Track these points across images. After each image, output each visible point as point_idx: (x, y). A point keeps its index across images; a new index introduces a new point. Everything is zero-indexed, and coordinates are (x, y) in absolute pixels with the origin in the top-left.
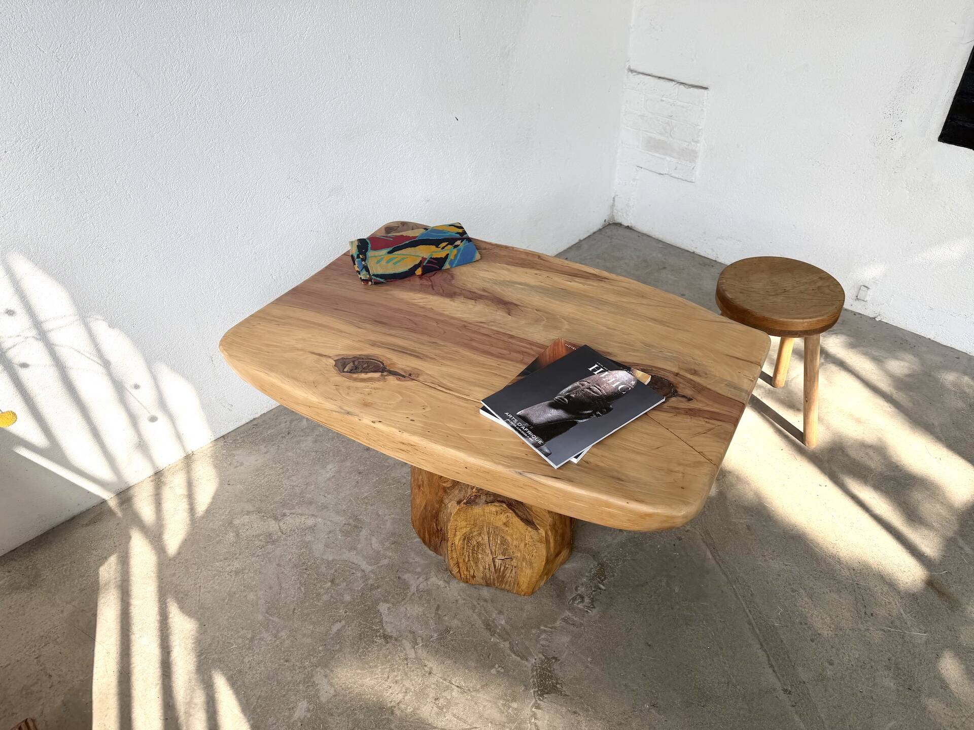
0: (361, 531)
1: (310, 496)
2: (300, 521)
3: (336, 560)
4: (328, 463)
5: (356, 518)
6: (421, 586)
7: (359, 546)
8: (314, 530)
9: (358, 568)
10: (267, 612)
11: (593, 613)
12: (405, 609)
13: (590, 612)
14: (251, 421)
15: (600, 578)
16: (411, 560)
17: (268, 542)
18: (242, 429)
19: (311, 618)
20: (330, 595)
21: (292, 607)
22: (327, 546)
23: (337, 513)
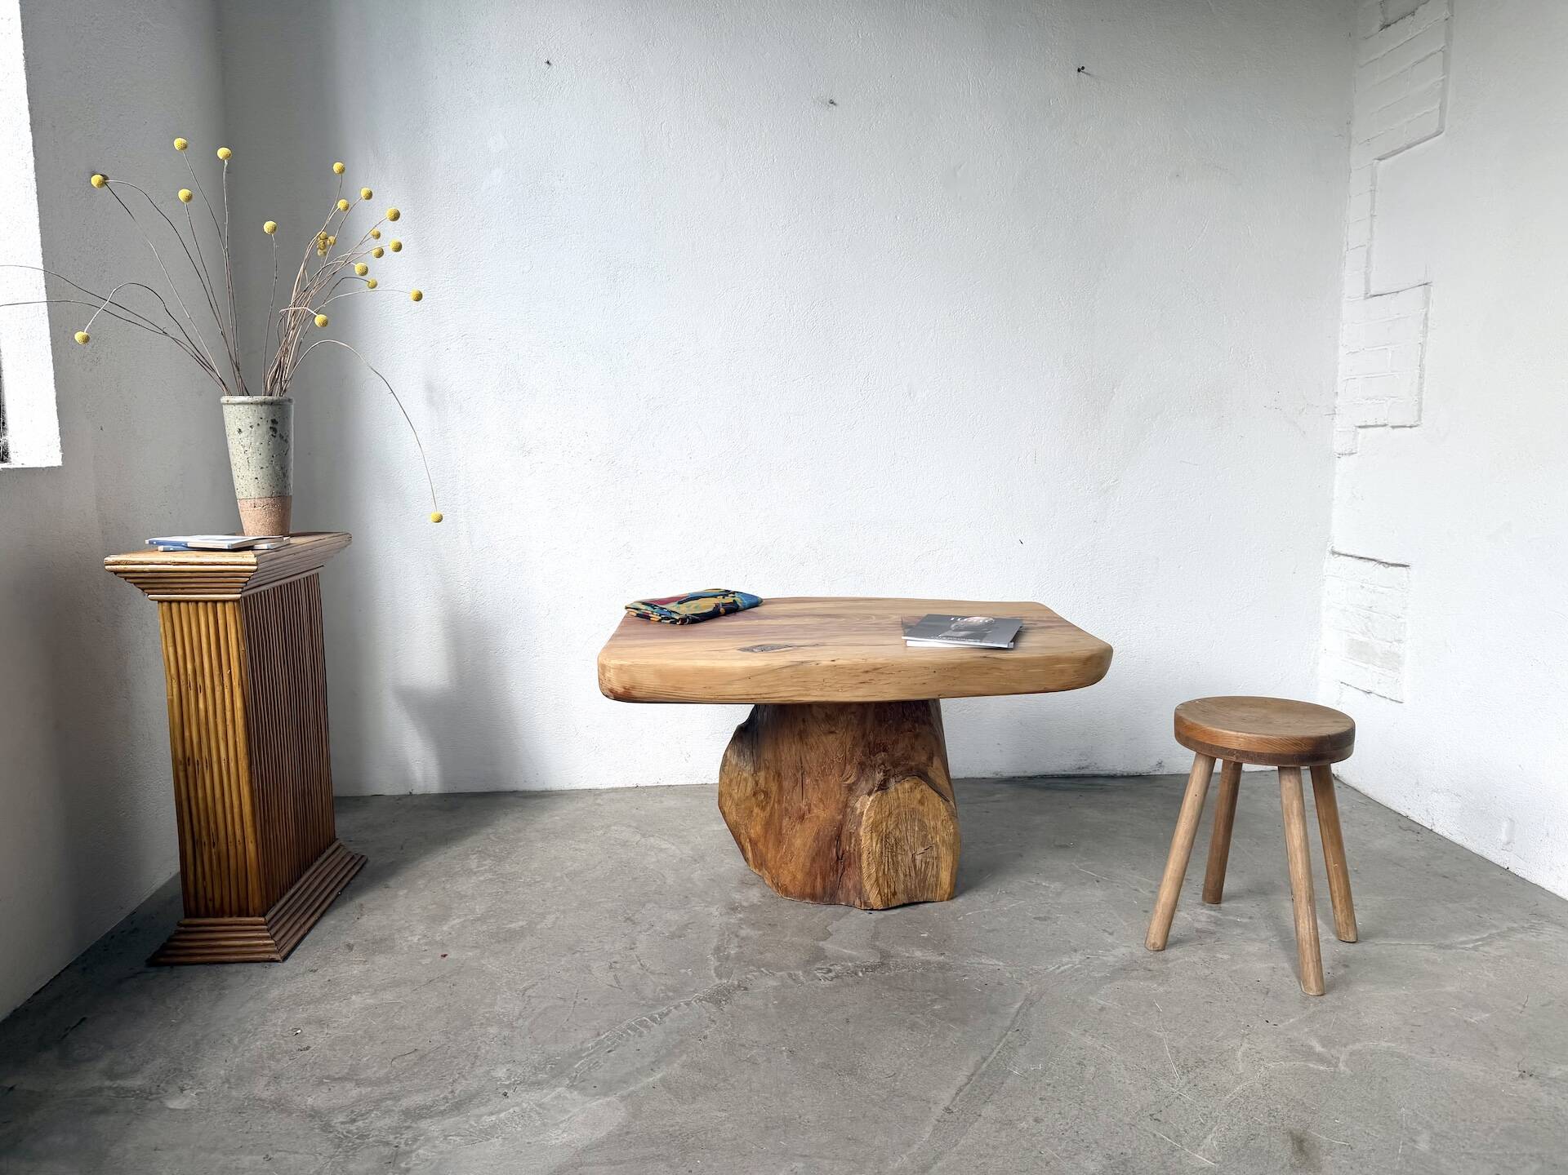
0: (695, 864)
1: (686, 834)
2: (659, 843)
3: (654, 870)
7: (682, 870)
8: (662, 851)
9: (664, 879)
11: (825, 983)
13: (823, 981)
15: (867, 969)
17: (620, 844)
21: (587, 879)
22: (658, 861)
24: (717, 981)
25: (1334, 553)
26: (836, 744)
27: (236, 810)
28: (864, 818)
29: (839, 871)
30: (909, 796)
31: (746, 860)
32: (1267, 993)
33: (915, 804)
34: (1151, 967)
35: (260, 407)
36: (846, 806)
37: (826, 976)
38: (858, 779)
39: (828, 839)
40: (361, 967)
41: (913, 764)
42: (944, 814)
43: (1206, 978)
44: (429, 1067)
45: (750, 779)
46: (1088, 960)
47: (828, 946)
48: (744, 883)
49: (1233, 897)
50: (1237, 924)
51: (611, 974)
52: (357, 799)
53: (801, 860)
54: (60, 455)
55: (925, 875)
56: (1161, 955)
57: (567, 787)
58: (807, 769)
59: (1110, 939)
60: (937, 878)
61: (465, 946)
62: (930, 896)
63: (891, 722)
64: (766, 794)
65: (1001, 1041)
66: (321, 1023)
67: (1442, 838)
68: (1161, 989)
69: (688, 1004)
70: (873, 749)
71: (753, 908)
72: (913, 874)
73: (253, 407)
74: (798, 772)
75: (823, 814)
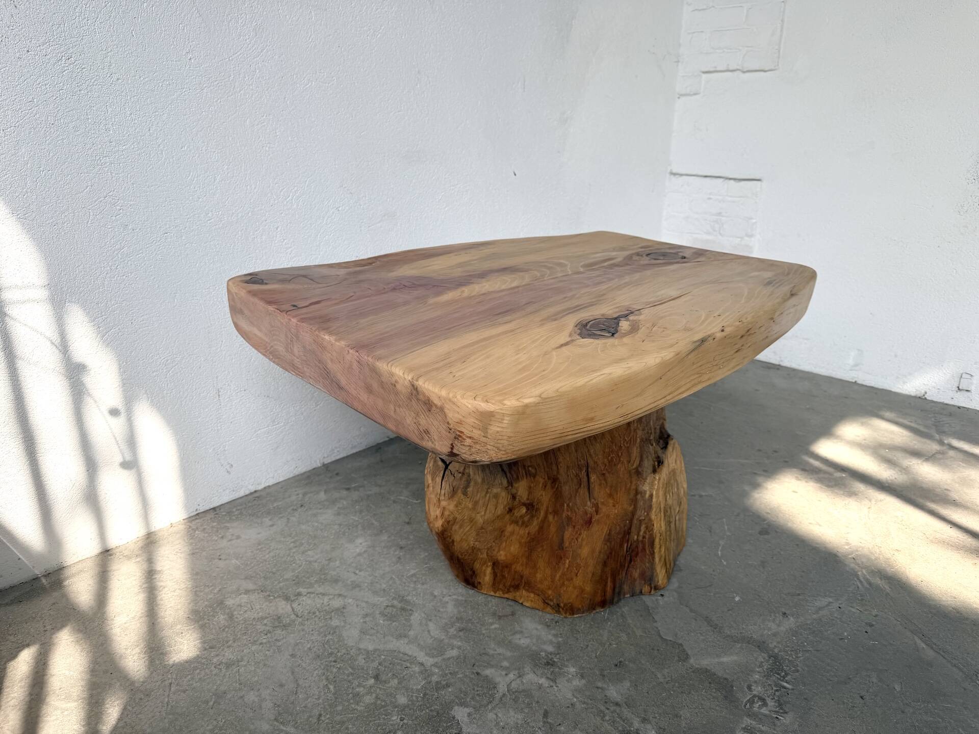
0: (411, 615)
1: (334, 573)
2: (322, 601)
3: (379, 650)
4: (357, 537)
5: (402, 599)
6: (514, 685)
7: (411, 633)
8: (343, 613)
9: (413, 660)
10: (276, 720)
11: (787, 720)
12: (494, 716)
13: (781, 718)
14: (251, 494)
15: (779, 674)
16: (491, 652)
17: (276, 627)
18: (240, 501)
19: (347, 728)
20: (374, 695)
21: (316, 712)
22: (363, 632)
23: (375, 593)
25: (673, 174)
28: (654, 500)
29: (626, 565)
36: (636, 493)
39: (618, 536)
45: (503, 494)
53: (591, 569)
58: (591, 463)
64: (531, 506)
71: (564, 649)
74: (581, 470)
75: (613, 511)
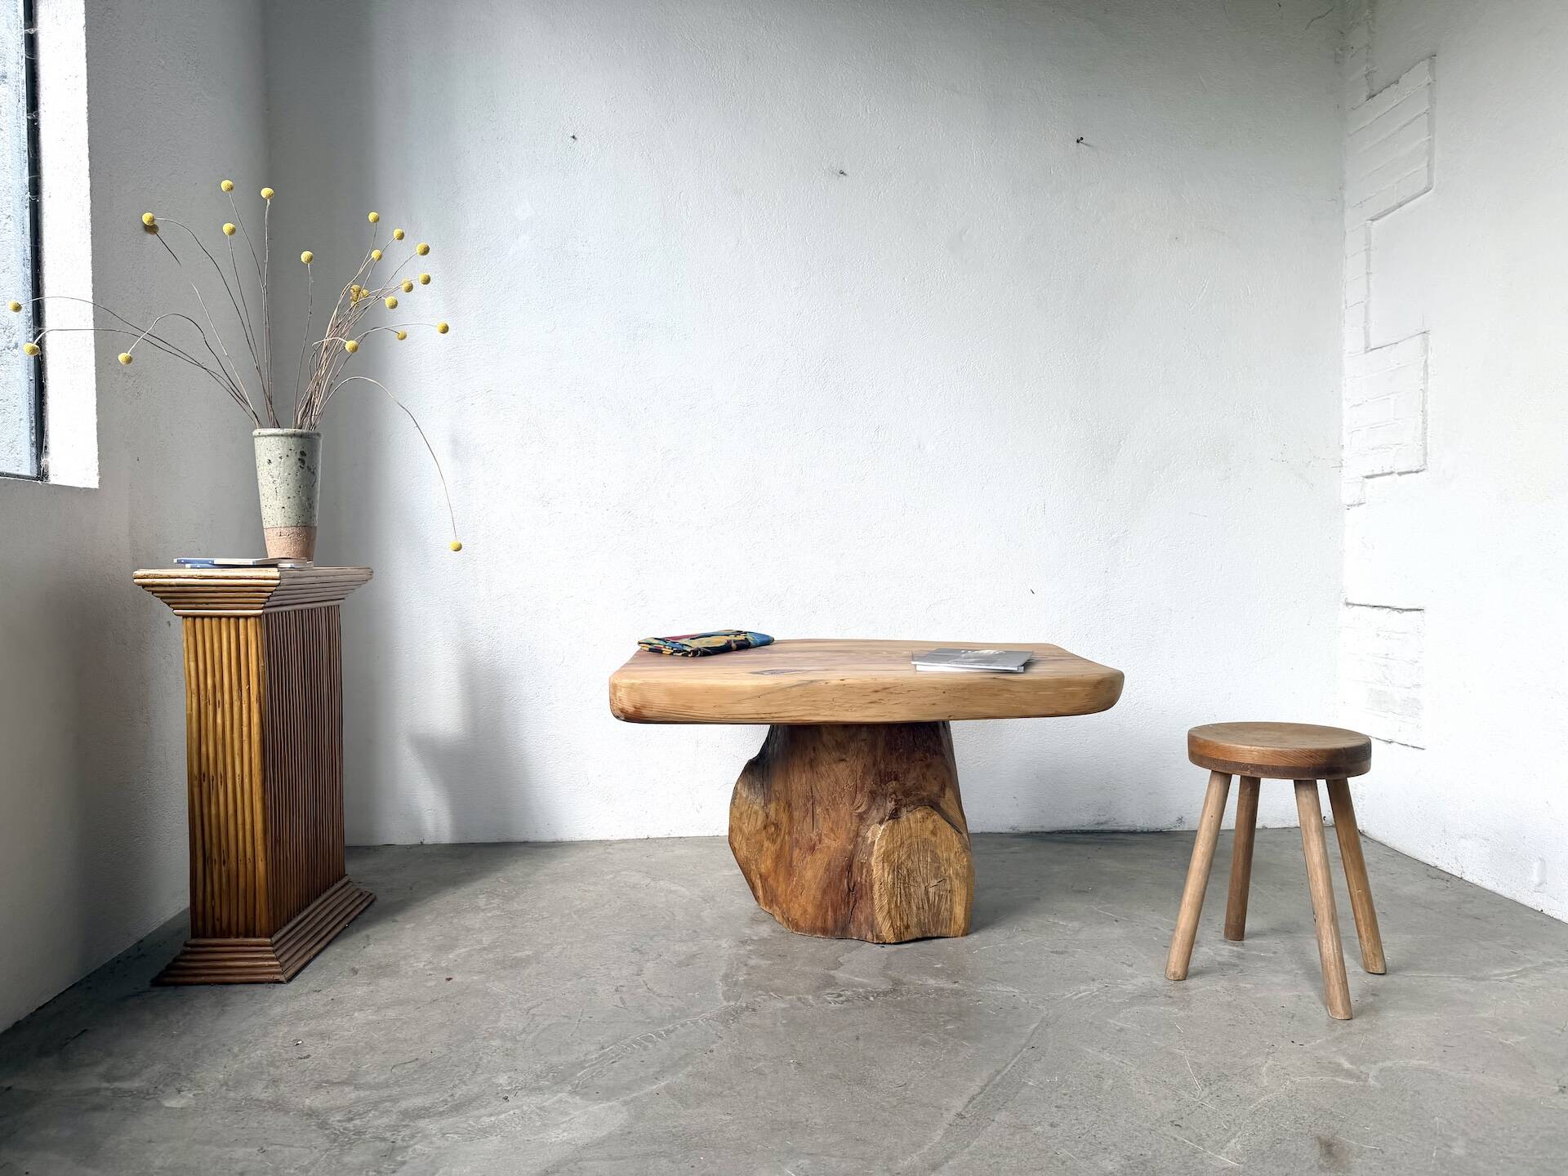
11: (835, 1006)
13: (833, 1004)
15: (878, 995)
24: (725, 1003)
25: (1348, 604)
26: (847, 771)
27: (248, 827)
28: (875, 847)
29: (851, 904)
30: (921, 826)
31: (757, 898)
32: (1292, 1017)
33: (927, 835)
34: (1172, 995)
35: (290, 439)
36: (857, 835)
37: (837, 1000)
38: (869, 809)
39: (839, 870)
40: (365, 988)
41: (925, 794)
42: (957, 846)
43: (1229, 1004)
44: (429, 1073)
45: (760, 812)
46: (1106, 989)
47: (840, 975)
48: (755, 920)
49: (1256, 935)
50: (1263, 959)
51: (617, 996)
52: (368, 848)
53: (813, 892)
54: (97, 478)
55: (939, 908)
56: (1182, 984)
57: (578, 838)
58: (818, 797)
59: (1129, 971)
60: (951, 914)
61: (470, 972)
62: (944, 931)
63: (901, 750)
64: (776, 826)
65: (1016, 1056)
66: (323, 1036)
67: (1472, 885)
68: (1182, 1014)
69: (695, 1023)
70: (884, 778)
71: (763, 941)
72: (926, 907)
73: (283, 439)
74: (809, 801)
75: (833, 844)
